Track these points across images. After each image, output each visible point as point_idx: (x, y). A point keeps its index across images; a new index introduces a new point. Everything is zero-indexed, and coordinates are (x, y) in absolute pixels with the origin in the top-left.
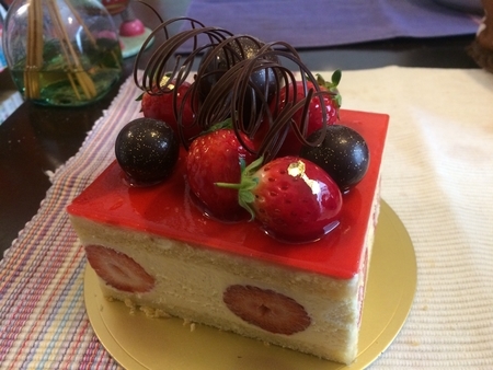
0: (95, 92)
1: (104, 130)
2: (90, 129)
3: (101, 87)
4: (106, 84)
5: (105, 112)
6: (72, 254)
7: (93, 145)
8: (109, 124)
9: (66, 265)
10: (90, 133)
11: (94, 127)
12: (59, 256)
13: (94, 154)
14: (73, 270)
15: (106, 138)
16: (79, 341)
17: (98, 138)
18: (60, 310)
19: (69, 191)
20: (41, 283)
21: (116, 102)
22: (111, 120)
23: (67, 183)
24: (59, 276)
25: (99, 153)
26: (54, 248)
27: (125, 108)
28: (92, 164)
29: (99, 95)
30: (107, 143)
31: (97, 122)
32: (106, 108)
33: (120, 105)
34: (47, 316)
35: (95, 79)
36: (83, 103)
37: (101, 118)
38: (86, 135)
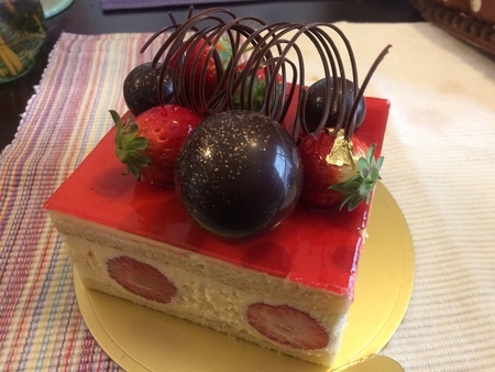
0: (20, 66)
1: (40, 111)
2: (24, 111)
3: (26, 58)
4: (31, 54)
5: (36, 87)
6: (35, 265)
7: (30, 130)
8: (44, 102)
9: (31, 278)
10: (24, 115)
11: (27, 108)
12: (20, 269)
13: (34, 140)
14: (41, 284)
15: (44, 119)
16: (67, 365)
17: (35, 121)
18: (37, 333)
19: (15, 191)
20: (7, 304)
21: (47, 73)
22: (46, 97)
23: (11, 183)
24: (26, 292)
25: (40, 139)
26: (13, 260)
27: (59, 81)
28: (34, 153)
29: (25, 68)
30: (46, 126)
31: (30, 102)
32: (38, 83)
33: (52, 78)
34: (23, 342)
35: (16, 50)
36: (6, 80)
37: (34, 96)
38: (21, 118)
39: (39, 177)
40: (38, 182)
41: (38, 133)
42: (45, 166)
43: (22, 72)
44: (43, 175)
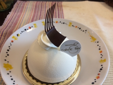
0: (6, 7)
1: (10, 18)
2: (6, 18)
4: (9, 5)
5: (10, 13)
7: (7, 23)
8: (11, 16)
10: (6, 19)
11: (7, 17)
13: (8, 25)
15: (11, 20)
17: (8, 21)
19: (1, 37)
21: (13, 10)
22: (12, 15)
23: (0, 35)
25: (9, 25)
27: (15, 12)
28: (7, 28)
29: (7, 8)
30: (11, 22)
31: (8, 16)
32: (10, 12)
33: (14, 11)
35: (6, 3)
36: (3, 10)
37: (9, 15)
38: (5, 20)
39: (7, 34)
40: (7, 35)
41: (9, 24)
42: (9, 31)
43: (7, 9)
44: (8, 34)
